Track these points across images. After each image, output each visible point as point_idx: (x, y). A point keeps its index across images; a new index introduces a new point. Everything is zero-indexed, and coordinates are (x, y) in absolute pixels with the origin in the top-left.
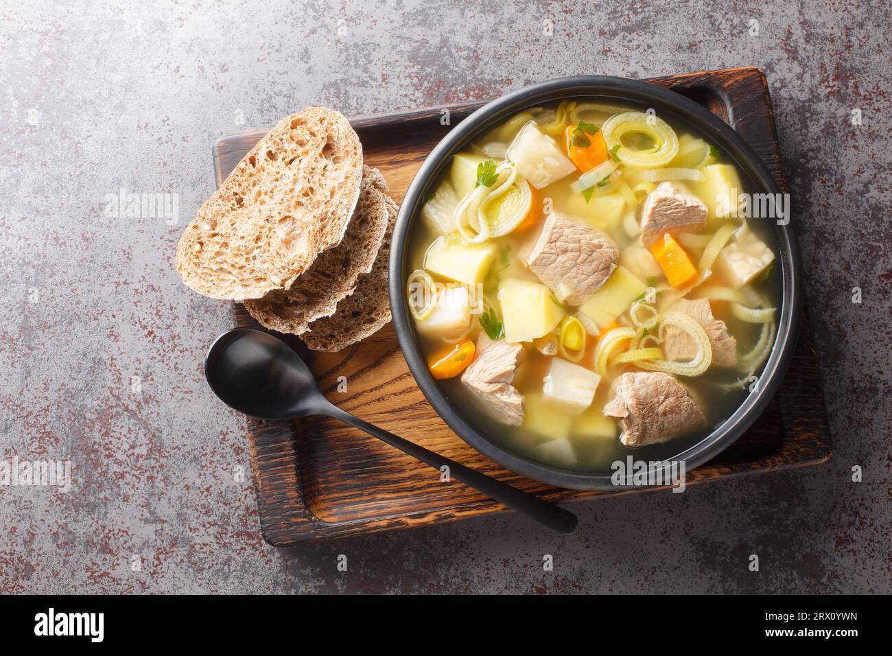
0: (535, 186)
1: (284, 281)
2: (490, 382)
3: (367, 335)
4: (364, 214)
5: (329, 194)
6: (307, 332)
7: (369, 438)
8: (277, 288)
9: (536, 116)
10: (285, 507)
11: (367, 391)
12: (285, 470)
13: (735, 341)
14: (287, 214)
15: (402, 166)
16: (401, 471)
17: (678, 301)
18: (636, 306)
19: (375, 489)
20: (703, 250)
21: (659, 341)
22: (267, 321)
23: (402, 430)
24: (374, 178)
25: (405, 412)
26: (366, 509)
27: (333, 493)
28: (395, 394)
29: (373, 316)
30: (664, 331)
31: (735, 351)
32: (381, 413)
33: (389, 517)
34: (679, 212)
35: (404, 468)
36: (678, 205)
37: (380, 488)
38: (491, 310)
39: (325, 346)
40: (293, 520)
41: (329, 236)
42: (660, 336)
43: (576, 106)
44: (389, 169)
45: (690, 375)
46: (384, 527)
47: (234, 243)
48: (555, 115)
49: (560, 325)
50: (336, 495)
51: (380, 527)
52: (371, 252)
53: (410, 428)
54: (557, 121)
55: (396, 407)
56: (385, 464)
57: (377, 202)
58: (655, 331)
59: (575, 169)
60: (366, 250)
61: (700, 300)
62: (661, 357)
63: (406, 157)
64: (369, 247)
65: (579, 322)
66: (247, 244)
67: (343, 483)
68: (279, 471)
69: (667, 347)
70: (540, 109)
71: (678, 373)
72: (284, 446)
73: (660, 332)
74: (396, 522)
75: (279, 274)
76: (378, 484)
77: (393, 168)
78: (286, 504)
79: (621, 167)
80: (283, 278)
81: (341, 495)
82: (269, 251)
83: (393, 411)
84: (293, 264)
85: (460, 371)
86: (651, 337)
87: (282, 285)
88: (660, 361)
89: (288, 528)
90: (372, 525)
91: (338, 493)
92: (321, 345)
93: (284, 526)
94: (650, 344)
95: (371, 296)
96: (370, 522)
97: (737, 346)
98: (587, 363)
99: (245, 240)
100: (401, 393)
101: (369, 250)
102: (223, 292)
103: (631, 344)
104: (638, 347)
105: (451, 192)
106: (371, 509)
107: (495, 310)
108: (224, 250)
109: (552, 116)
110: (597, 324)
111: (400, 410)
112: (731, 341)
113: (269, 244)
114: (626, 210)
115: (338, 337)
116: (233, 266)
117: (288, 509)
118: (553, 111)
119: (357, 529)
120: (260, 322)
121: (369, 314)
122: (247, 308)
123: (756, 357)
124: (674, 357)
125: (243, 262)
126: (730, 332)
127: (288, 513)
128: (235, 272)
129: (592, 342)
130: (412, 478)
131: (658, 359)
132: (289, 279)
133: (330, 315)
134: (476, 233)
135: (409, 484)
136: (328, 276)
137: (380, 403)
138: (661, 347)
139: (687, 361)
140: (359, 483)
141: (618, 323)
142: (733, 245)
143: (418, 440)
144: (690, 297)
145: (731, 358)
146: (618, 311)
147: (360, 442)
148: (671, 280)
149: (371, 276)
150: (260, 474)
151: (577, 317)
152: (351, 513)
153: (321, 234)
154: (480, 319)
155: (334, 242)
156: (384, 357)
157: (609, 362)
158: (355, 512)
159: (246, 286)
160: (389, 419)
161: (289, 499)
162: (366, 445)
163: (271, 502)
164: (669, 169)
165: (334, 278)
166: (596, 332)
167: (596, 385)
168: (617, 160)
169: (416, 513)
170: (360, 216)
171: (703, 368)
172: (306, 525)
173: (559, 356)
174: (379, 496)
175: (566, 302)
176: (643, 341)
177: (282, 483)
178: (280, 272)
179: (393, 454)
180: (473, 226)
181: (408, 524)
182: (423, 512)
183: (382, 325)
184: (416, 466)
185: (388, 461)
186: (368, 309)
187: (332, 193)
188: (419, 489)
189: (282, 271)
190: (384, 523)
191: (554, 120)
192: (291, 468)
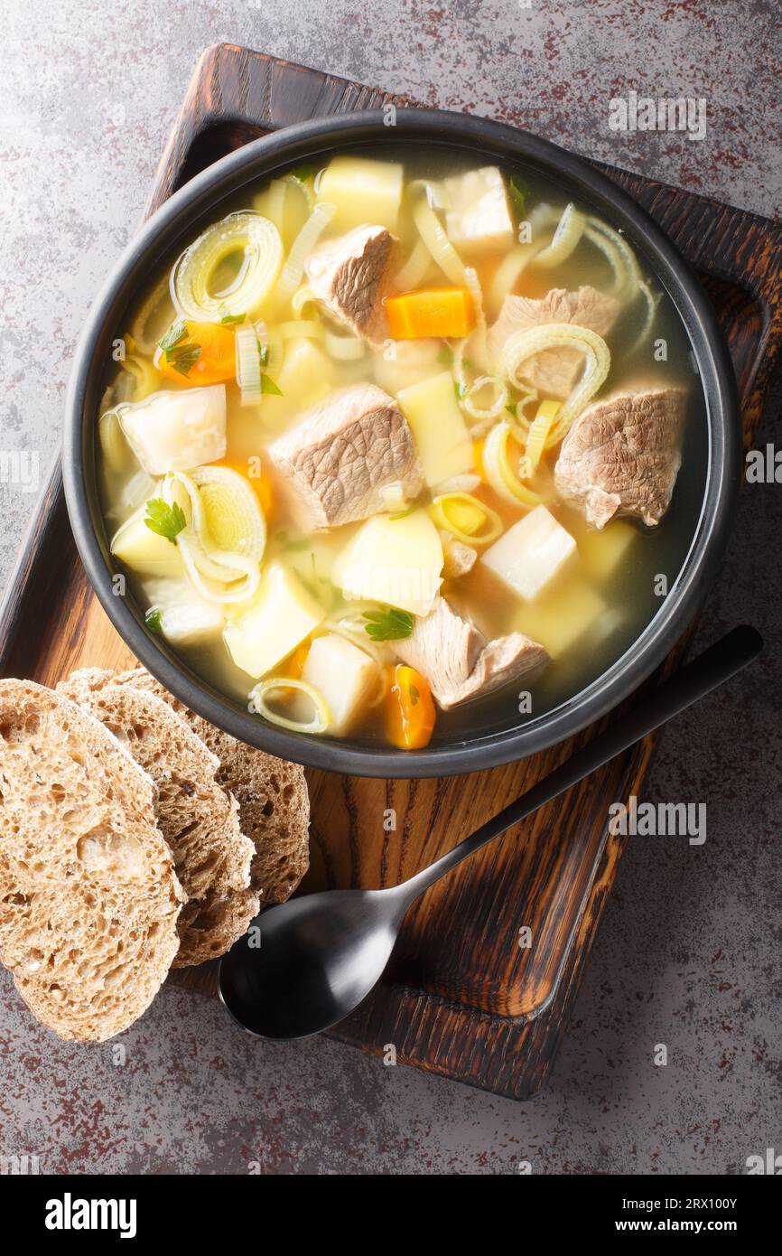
0: (217, 458)
1: (172, 897)
2: (472, 671)
3: (308, 809)
4: (129, 727)
5: (76, 765)
6: (260, 897)
7: (453, 878)
8: (177, 914)
9: (114, 402)
10: (493, 1050)
11: (385, 847)
12: (441, 1023)
13: (588, 287)
14: (75, 840)
15: (85, 630)
16: (523, 856)
17: (489, 337)
18: (467, 404)
19: (530, 907)
20: (433, 263)
21: (532, 396)
22: (215, 946)
23: (466, 824)
24: (85, 684)
25: (442, 807)
26: (552, 934)
27: (505, 967)
28: (409, 808)
29: (282, 786)
30: (522, 380)
31: (601, 294)
32: (426, 842)
33: (582, 909)
34: (364, 269)
35: (520, 848)
36: (353, 266)
37: (531, 897)
38: (365, 615)
39: (291, 877)
40: (518, 1047)
41: (139, 797)
42: (527, 390)
43: (132, 337)
44: (80, 651)
45: (605, 378)
46: (593, 923)
47: (78, 938)
48: (130, 374)
49: (438, 527)
50: (511, 965)
51: (590, 928)
52: (191, 745)
53: (468, 812)
54: (139, 375)
55: (429, 816)
56: (501, 873)
57: (122, 698)
58: (515, 394)
59: (223, 387)
60: (185, 751)
61: (505, 306)
62: (558, 404)
63: (74, 617)
64: (183, 744)
65: (446, 496)
66: (89, 922)
67: (498, 945)
68: (438, 1033)
69: (548, 389)
70: (109, 392)
71: (593, 394)
72: (406, 1008)
73: (521, 387)
74: (595, 903)
75: (158, 900)
76: (525, 898)
77: (82, 645)
78: (489, 1046)
79: (253, 319)
80: (168, 898)
81: (514, 958)
82: (116, 896)
83: (432, 824)
84: (154, 873)
85: (432, 706)
86: (521, 405)
87: (177, 903)
88: (563, 410)
89: (525, 1060)
90: (582, 939)
91: (508, 961)
92: (287, 883)
93: (519, 1065)
94: (531, 411)
95: (252, 775)
96: (576, 938)
97: (596, 287)
98: (511, 515)
99: (82, 921)
100: (411, 800)
101: (186, 746)
102: (142, 992)
103: (517, 437)
104: (527, 431)
105: (163, 584)
106: (555, 925)
107: (368, 609)
108: (80, 959)
109: (129, 379)
110: (463, 473)
111: (435, 812)
112: (584, 292)
113: (105, 890)
114: (319, 344)
115: (288, 853)
116: (110, 959)
117: (500, 1046)
118: (121, 374)
119: (577, 963)
120: (212, 956)
121: (277, 789)
122: (183, 965)
123: (626, 268)
124: (568, 386)
125: (115, 942)
126: (572, 286)
127: (504, 1051)
128: (121, 960)
129: (485, 492)
130: (540, 845)
131: (558, 412)
132: (172, 890)
133: (253, 851)
134: (245, 578)
135: (546, 855)
136: (195, 825)
137: (411, 837)
138: (543, 396)
139: (581, 370)
140: (509, 925)
141: (479, 440)
142: (449, 218)
143: (491, 808)
144: (491, 319)
145: (609, 303)
146: (461, 432)
147: (452, 893)
148: (454, 333)
149: (224, 758)
150: (429, 1062)
151: (437, 495)
152: (546, 958)
153: (130, 807)
154: (372, 639)
155: (152, 795)
156: (347, 798)
157: (525, 483)
158: (549, 950)
159: (152, 955)
160: (440, 834)
161: (485, 1039)
162: (460, 886)
163: (476, 1065)
164: (292, 251)
165: (201, 818)
166: (475, 480)
167: (551, 519)
168: (240, 320)
169: (596, 866)
170: (130, 733)
171: (604, 354)
172: (534, 1033)
173: (481, 550)
174: (543, 904)
175: (408, 501)
176: (523, 419)
177: (458, 1038)
178: (156, 897)
179: (493, 852)
180: (231, 579)
181: (606, 887)
182: (599, 855)
183: (303, 779)
184: (527, 831)
185: (499, 867)
186: (270, 788)
187: (77, 759)
188: (561, 843)
189: (156, 893)
190: (588, 920)
191: (135, 378)
192: (442, 1014)
